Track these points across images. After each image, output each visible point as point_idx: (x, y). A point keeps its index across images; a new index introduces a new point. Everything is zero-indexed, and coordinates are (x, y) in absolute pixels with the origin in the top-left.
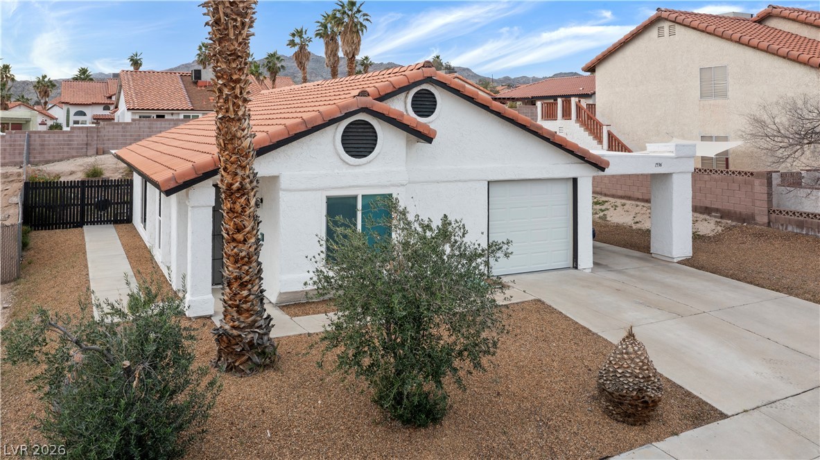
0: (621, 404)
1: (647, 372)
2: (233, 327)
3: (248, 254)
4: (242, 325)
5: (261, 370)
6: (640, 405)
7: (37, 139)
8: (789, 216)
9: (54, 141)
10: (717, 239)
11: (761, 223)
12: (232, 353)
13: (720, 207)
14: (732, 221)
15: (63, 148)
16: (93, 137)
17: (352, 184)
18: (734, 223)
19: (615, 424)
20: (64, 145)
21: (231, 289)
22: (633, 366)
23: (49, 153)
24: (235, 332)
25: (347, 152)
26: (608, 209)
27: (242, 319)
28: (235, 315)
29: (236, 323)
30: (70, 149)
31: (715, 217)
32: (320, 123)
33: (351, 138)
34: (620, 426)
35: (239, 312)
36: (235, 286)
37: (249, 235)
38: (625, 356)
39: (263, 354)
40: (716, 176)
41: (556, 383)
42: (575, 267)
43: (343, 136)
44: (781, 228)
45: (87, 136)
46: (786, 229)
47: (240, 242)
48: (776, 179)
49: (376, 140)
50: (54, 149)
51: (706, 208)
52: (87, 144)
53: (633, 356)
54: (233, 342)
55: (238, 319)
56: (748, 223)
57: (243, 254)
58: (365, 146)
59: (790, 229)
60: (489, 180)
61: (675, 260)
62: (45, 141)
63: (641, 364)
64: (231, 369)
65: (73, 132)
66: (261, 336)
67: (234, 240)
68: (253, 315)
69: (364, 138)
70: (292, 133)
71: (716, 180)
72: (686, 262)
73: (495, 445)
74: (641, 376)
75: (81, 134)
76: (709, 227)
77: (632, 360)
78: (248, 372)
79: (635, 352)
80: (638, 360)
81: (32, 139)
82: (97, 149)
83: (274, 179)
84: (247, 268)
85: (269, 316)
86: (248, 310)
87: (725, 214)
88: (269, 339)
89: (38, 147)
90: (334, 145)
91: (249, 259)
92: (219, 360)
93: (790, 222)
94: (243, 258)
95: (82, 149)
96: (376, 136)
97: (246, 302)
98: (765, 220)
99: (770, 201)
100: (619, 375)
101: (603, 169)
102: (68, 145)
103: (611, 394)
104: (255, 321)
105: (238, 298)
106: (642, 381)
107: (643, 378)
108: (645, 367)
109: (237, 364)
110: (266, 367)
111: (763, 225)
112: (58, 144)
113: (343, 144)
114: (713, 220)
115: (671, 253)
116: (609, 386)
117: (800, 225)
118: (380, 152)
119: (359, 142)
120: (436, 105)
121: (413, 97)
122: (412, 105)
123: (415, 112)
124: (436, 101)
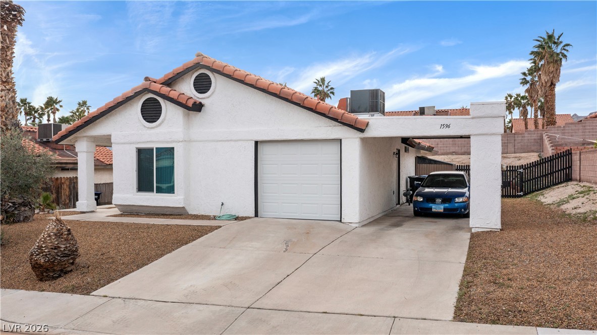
17: (148, 140)
25: (145, 119)
33: (147, 110)
42: (341, 221)
43: (142, 109)
49: (161, 111)
58: (155, 115)
60: (256, 140)
61: (473, 230)
69: (155, 109)
90: (138, 115)
96: (161, 108)
101: (362, 131)
113: (142, 114)
118: (164, 119)
119: (151, 113)
120: (211, 84)
121: (195, 80)
122: (194, 85)
123: (196, 90)
124: (211, 81)
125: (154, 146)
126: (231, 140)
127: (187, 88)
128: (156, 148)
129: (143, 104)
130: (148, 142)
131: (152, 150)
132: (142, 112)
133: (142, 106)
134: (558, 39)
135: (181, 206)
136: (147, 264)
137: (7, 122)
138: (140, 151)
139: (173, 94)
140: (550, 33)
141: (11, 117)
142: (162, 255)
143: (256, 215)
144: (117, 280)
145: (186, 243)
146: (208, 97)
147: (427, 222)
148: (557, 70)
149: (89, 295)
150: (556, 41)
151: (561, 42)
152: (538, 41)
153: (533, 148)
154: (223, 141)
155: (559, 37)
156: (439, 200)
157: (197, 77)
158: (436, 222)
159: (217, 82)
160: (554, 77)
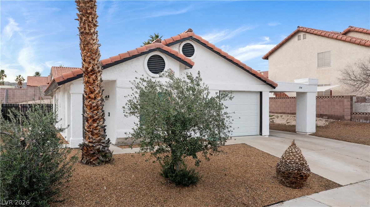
0: (289, 177)
1: (302, 161)
2: (90, 142)
3: (97, 105)
4: (94, 141)
5: (104, 163)
6: (299, 177)
7: (11, 92)
8: (361, 115)
9: (19, 93)
10: (326, 127)
11: (347, 119)
12: (89, 155)
13: (327, 114)
14: (333, 119)
15: (23, 97)
16: (37, 92)
18: (334, 121)
19: (286, 188)
20: (24, 95)
21: (88, 123)
22: (295, 158)
23: (17, 99)
24: (90, 145)
25: (150, 70)
26: (274, 118)
27: (94, 138)
28: (91, 136)
29: (91, 140)
30: (26, 97)
31: (325, 118)
32: (137, 54)
33: (152, 63)
34: (289, 189)
35: (92, 134)
36: (90, 121)
37: (97, 95)
38: (291, 154)
39: (105, 156)
40: (326, 99)
41: (255, 171)
42: (261, 134)
43: (148, 62)
44: (357, 121)
45: (34, 91)
46: (359, 121)
47: (93, 99)
48: (354, 99)
49: (165, 66)
50: (19, 97)
51: (321, 115)
52: (34, 95)
53: (295, 154)
54: (89, 149)
55: (92, 138)
56: (341, 120)
57: (94, 104)
58: (159, 68)
59: (361, 121)
60: (220, 90)
61: (308, 134)
62: (15, 93)
63: (299, 157)
64: (88, 163)
65: (28, 89)
66: (104, 147)
67: (89, 97)
68: (99, 136)
69: (159, 64)
70: (122, 58)
71: (326, 101)
72: (313, 134)
73: (224, 195)
74: (299, 163)
75: (32, 90)
76: (323, 122)
77: (295, 156)
78: (97, 164)
79: (296, 152)
80: (298, 156)
81: (9, 92)
82: (39, 97)
83: (114, 82)
84: (96, 112)
85: (109, 139)
86: (97, 134)
87: (329, 117)
88: (108, 150)
89: (12, 96)
90: (144, 67)
91: (97, 107)
92: (82, 159)
93: (361, 118)
94: (94, 107)
95: (32, 97)
96: (165, 64)
97: (96, 130)
98: (349, 118)
99: (352, 108)
100: (288, 163)
101: (274, 88)
102: (26, 95)
103: (283, 173)
104: (100, 140)
105: (92, 127)
106: (300, 165)
107: (300, 164)
108: (301, 159)
109: (91, 160)
110: (107, 162)
111: (348, 120)
112: (21, 95)
113: (148, 66)
114: (324, 120)
115: (306, 131)
116: (283, 169)
117: (366, 119)
119: (156, 66)
121: (183, 47)
122: (182, 50)
123: (184, 54)
124: (194, 50)
146: (194, 59)
149: (343, 186)
159: (198, 49)
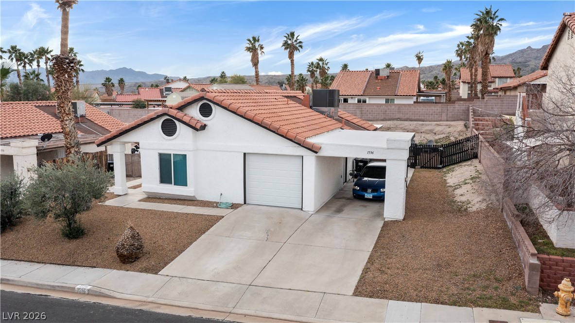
25: (164, 133)
32: (148, 120)
33: (166, 127)
42: (302, 210)
43: (162, 126)
49: (176, 128)
58: (172, 131)
60: (245, 152)
61: (386, 220)
69: (171, 127)
90: (158, 130)
101: (316, 152)
113: (162, 130)
118: (179, 134)
119: (169, 129)
120: (212, 111)
121: (200, 107)
122: (200, 111)
123: (201, 114)
124: (212, 109)
125: (172, 153)
126: (227, 151)
127: (194, 112)
128: (173, 154)
129: (163, 122)
130: (167, 149)
131: (171, 155)
132: (162, 128)
133: (162, 124)
134: (494, 14)
135: (192, 195)
136: (184, 251)
137: (71, 142)
138: (161, 155)
139: (186, 119)
140: (489, 9)
141: (73, 138)
142: (191, 243)
143: (245, 203)
144: (169, 263)
145: (204, 233)
146: (211, 120)
147: (360, 206)
148: (491, 41)
149: (157, 274)
150: (493, 16)
151: (497, 17)
152: (478, 15)
153: (461, 117)
154: (222, 151)
155: (495, 13)
156: (369, 190)
157: (201, 105)
158: (365, 207)
159: (215, 109)
160: (488, 47)
